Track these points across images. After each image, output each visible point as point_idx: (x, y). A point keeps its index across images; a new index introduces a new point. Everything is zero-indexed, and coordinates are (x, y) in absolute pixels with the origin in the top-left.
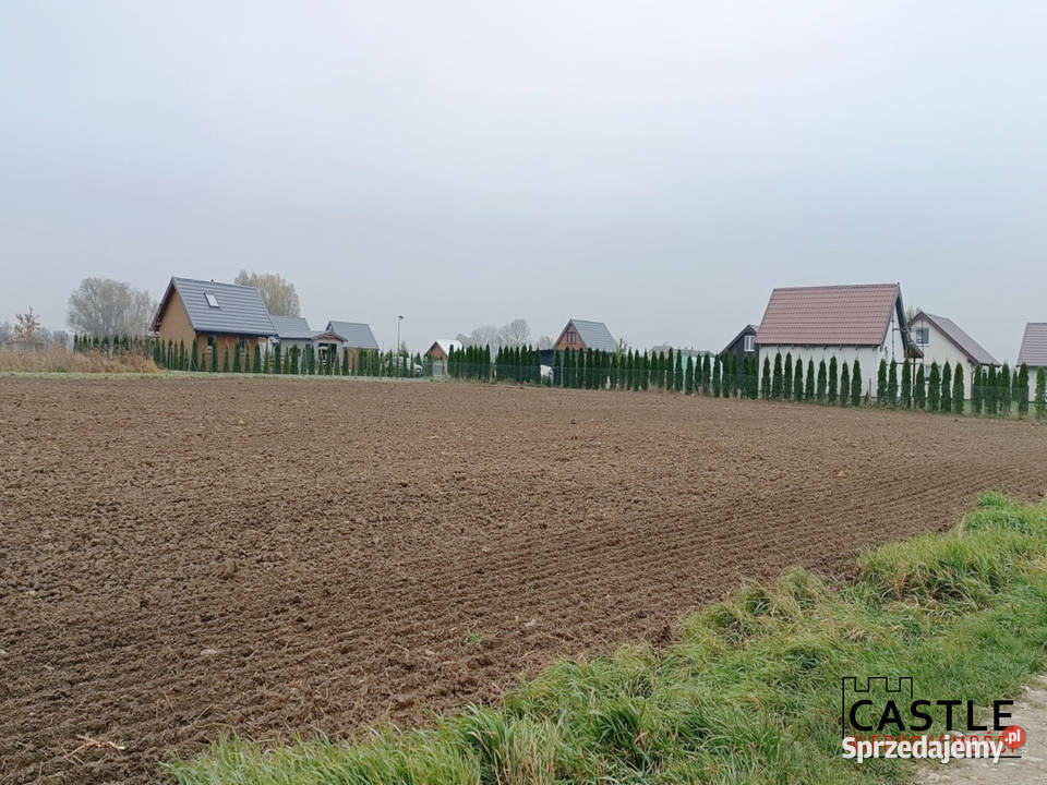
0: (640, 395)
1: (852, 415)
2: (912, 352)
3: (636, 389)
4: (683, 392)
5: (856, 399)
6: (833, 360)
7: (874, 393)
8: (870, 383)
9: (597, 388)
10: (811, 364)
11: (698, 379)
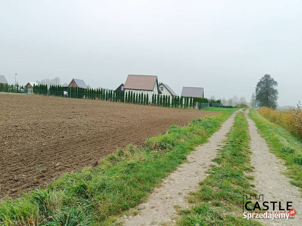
0: (93, 101)
1: (146, 107)
2: (160, 92)
3: (92, 99)
4: (105, 100)
5: (147, 103)
6: (142, 93)
7: (151, 102)
8: (150, 100)
9: (81, 98)
10: (137, 94)
11: (109, 97)
